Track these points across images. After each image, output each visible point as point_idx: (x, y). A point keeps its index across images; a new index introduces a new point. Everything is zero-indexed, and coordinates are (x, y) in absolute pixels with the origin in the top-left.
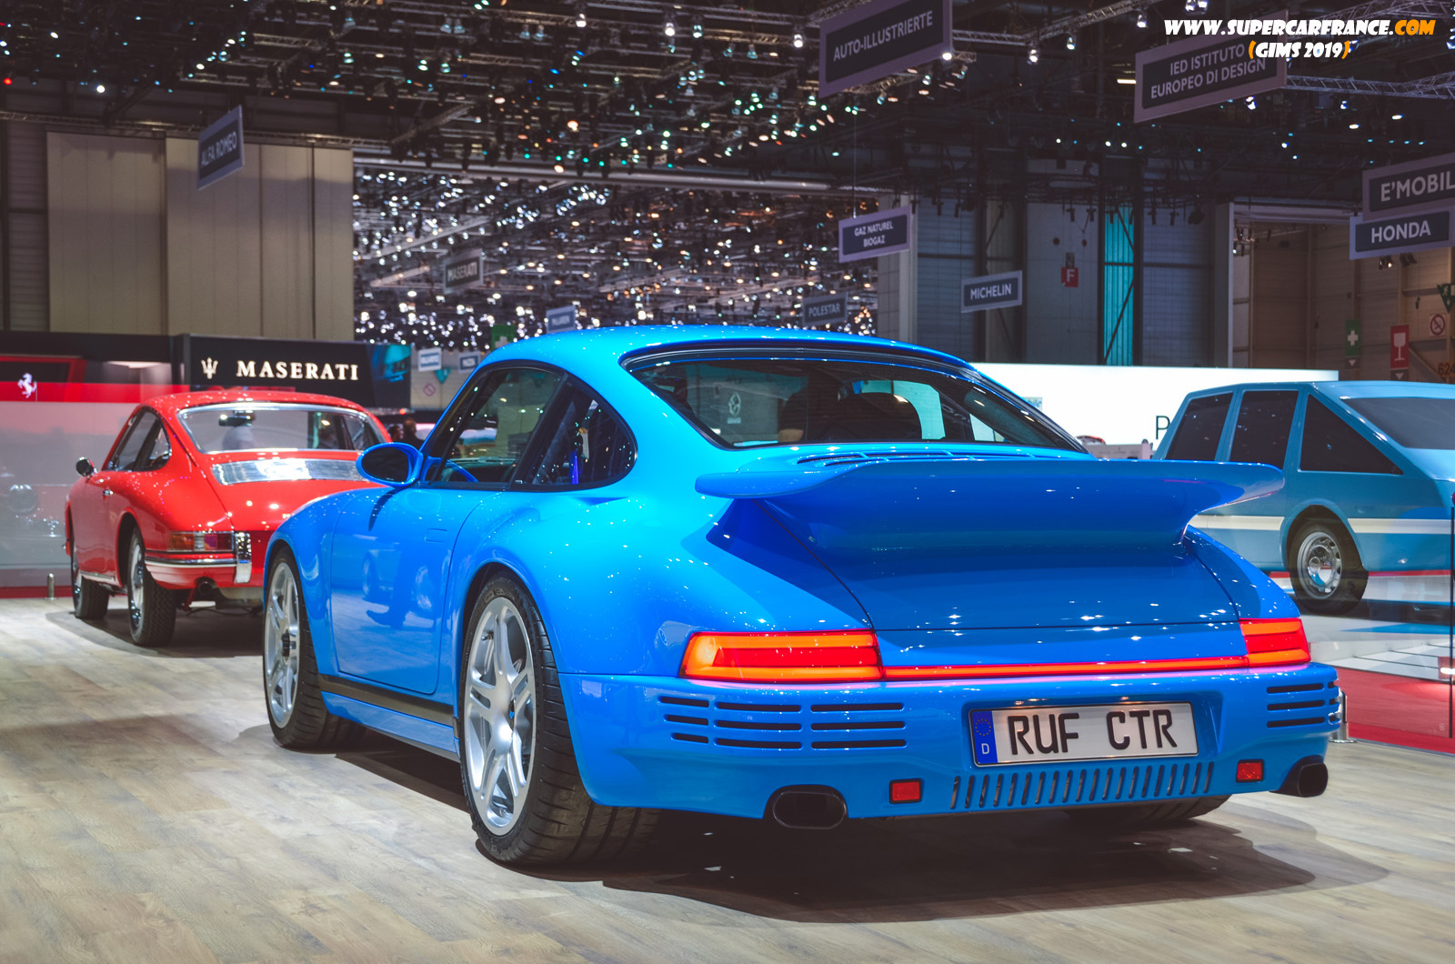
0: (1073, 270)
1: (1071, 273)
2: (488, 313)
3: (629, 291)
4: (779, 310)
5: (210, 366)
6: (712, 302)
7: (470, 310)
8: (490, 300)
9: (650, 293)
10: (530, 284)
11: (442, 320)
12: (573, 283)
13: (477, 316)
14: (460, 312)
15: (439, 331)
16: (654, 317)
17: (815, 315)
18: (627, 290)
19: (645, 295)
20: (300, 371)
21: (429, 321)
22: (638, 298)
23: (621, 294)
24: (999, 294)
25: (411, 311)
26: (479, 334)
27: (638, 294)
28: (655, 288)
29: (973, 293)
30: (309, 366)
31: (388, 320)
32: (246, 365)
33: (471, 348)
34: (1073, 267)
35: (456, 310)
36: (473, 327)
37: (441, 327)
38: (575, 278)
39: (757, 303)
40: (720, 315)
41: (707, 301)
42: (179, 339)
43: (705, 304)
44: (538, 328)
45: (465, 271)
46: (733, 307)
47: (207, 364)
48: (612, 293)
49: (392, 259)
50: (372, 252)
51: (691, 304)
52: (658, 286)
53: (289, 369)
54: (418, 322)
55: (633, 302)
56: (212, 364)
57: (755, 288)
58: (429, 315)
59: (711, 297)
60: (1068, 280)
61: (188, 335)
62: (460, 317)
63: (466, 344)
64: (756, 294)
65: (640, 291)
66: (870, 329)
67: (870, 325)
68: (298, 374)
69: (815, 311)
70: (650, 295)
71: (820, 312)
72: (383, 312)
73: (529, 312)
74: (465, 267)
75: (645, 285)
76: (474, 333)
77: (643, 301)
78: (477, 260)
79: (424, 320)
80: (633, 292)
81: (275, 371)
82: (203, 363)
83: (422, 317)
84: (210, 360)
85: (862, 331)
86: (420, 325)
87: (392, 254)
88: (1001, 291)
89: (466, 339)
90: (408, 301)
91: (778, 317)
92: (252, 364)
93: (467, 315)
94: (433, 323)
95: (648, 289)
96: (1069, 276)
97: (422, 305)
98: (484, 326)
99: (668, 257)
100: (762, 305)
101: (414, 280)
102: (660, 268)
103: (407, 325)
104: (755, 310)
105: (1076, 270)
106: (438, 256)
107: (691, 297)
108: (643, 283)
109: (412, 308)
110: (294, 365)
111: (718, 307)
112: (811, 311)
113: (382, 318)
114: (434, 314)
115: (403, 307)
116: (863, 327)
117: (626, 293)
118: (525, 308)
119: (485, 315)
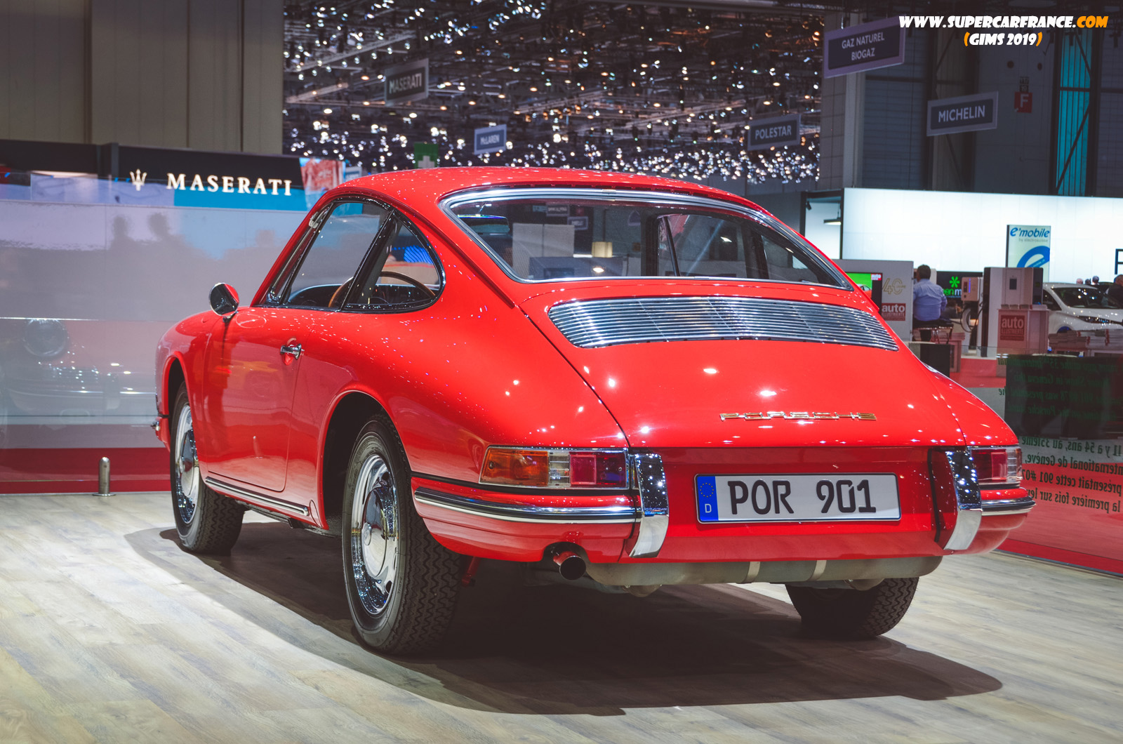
0: (1027, 95)
1: (1024, 98)
2: (401, 134)
3: (548, 113)
4: (695, 135)
5: (138, 177)
6: (629, 126)
7: (384, 129)
8: (406, 119)
9: (570, 114)
10: (443, 105)
11: (353, 139)
12: (487, 105)
13: (389, 136)
14: (374, 131)
15: (349, 151)
16: (569, 141)
17: (762, 138)
18: (545, 112)
19: (564, 118)
20: (231, 185)
21: (340, 140)
22: (556, 121)
23: (540, 116)
24: (971, 117)
25: (324, 130)
26: (389, 154)
27: (556, 115)
28: (575, 110)
29: (941, 115)
30: (241, 180)
31: (299, 139)
32: (176, 178)
33: (379, 169)
34: (1027, 92)
35: (370, 129)
36: (384, 147)
37: (351, 146)
38: (487, 100)
39: (675, 127)
40: (636, 139)
41: (624, 125)
42: (107, 148)
43: (622, 128)
44: (449, 149)
45: (409, 83)
46: (650, 131)
47: (135, 176)
48: (530, 115)
49: (311, 75)
50: (292, 67)
51: (609, 128)
52: (578, 108)
53: (220, 183)
54: (330, 140)
55: (548, 126)
56: (141, 176)
57: (675, 111)
58: (341, 134)
59: (630, 121)
60: (1022, 106)
61: (116, 144)
62: (373, 136)
63: (374, 164)
64: (676, 118)
65: (560, 113)
66: (784, 157)
67: (785, 153)
68: (229, 187)
69: (762, 133)
70: (570, 117)
71: (768, 134)
72: (295, 130)
73: (444, 132)
74: (409, 78)
75: (565, 107)
76: (384, 154)
77: (559, 124)
78: (422, 70)
79: (335, 139)
80: (552, 113)
81: (206, 184)
82: (132, 174)
83: (333, 136)
84: (138, 172)
85: (777, 158)
86: (332, 143)
87: (312, 69)
88: (973, 114)
89: (375, 160)
90: (322, 118)
91: (695, 142)
92: (182, 177)
93: (381, 134)
94: (344, 142)
95: (568, 110)
96: (1022, 101)
97: (336, 125)
98: (395, 147)
99: (590, 78)
100: (681, 130)
101: (328, 97)
102: (582, 89)
103: (319, 143)
104: (671, 136)
105: (1031, 95)
106: (352, 74)
107: (608, 120)
108: (563, 105)
109: (326, 126)
110: (225, 179)
111: (635, 131)
112: (758, 133)
113: (294, 136)
114: (346, 133)
115: (317, 125)
116: (778, 155)
117: (545, 114)
118: (439, 129)
119: (398, 135)
